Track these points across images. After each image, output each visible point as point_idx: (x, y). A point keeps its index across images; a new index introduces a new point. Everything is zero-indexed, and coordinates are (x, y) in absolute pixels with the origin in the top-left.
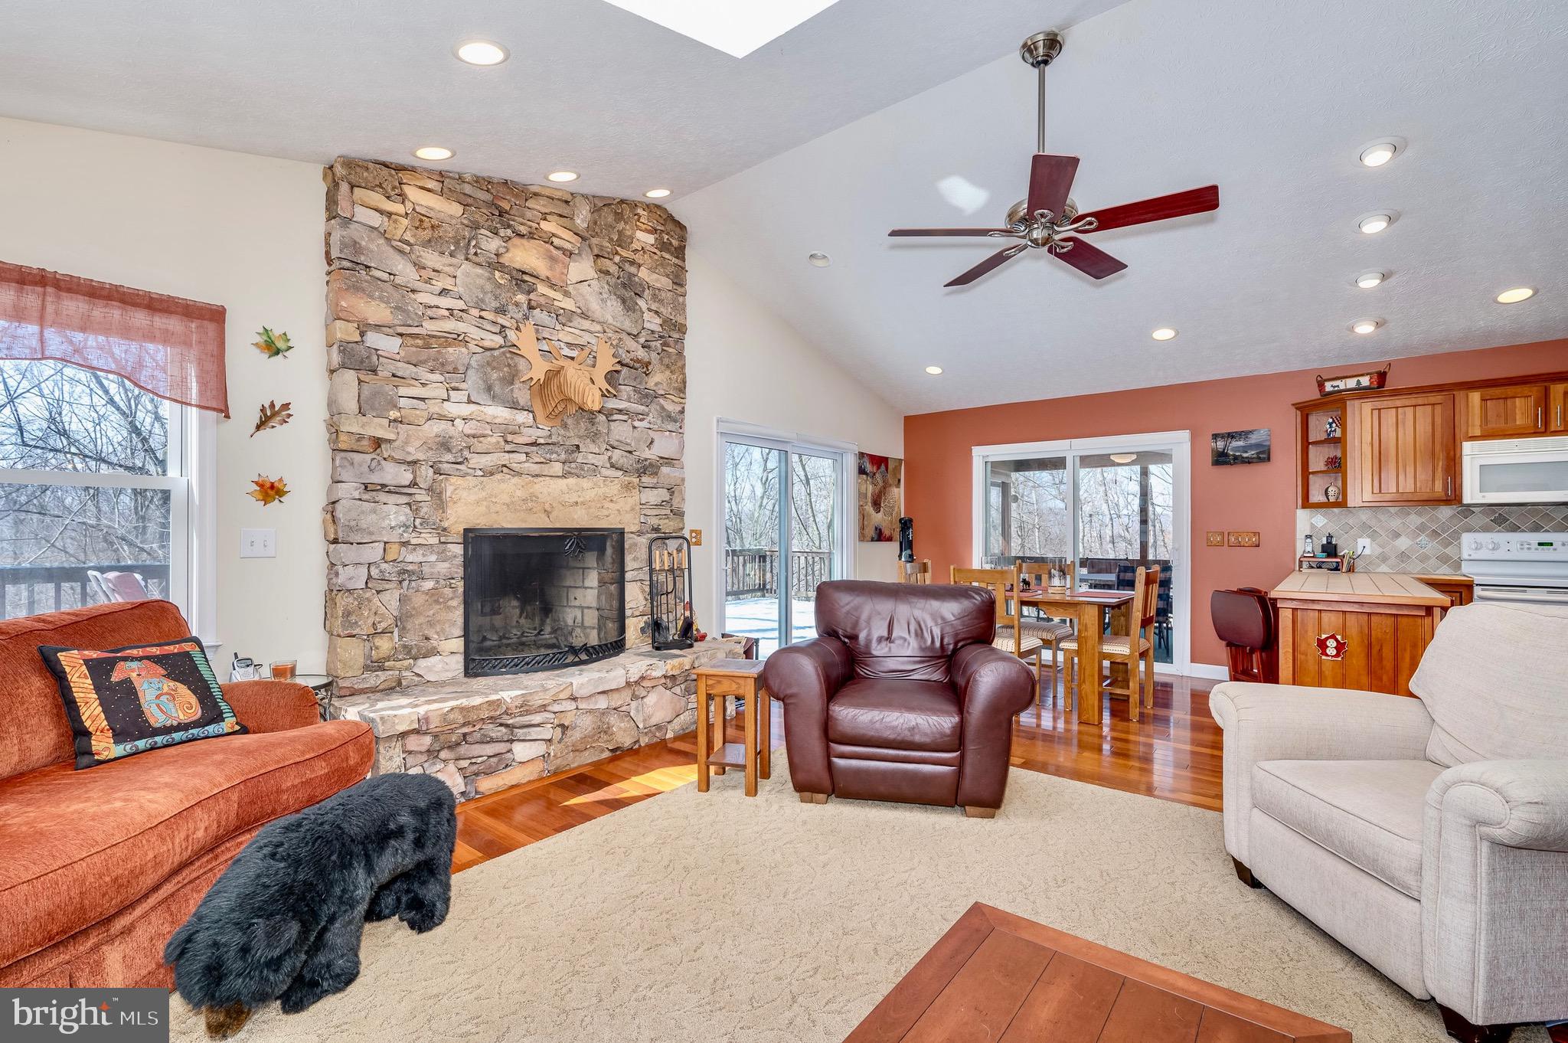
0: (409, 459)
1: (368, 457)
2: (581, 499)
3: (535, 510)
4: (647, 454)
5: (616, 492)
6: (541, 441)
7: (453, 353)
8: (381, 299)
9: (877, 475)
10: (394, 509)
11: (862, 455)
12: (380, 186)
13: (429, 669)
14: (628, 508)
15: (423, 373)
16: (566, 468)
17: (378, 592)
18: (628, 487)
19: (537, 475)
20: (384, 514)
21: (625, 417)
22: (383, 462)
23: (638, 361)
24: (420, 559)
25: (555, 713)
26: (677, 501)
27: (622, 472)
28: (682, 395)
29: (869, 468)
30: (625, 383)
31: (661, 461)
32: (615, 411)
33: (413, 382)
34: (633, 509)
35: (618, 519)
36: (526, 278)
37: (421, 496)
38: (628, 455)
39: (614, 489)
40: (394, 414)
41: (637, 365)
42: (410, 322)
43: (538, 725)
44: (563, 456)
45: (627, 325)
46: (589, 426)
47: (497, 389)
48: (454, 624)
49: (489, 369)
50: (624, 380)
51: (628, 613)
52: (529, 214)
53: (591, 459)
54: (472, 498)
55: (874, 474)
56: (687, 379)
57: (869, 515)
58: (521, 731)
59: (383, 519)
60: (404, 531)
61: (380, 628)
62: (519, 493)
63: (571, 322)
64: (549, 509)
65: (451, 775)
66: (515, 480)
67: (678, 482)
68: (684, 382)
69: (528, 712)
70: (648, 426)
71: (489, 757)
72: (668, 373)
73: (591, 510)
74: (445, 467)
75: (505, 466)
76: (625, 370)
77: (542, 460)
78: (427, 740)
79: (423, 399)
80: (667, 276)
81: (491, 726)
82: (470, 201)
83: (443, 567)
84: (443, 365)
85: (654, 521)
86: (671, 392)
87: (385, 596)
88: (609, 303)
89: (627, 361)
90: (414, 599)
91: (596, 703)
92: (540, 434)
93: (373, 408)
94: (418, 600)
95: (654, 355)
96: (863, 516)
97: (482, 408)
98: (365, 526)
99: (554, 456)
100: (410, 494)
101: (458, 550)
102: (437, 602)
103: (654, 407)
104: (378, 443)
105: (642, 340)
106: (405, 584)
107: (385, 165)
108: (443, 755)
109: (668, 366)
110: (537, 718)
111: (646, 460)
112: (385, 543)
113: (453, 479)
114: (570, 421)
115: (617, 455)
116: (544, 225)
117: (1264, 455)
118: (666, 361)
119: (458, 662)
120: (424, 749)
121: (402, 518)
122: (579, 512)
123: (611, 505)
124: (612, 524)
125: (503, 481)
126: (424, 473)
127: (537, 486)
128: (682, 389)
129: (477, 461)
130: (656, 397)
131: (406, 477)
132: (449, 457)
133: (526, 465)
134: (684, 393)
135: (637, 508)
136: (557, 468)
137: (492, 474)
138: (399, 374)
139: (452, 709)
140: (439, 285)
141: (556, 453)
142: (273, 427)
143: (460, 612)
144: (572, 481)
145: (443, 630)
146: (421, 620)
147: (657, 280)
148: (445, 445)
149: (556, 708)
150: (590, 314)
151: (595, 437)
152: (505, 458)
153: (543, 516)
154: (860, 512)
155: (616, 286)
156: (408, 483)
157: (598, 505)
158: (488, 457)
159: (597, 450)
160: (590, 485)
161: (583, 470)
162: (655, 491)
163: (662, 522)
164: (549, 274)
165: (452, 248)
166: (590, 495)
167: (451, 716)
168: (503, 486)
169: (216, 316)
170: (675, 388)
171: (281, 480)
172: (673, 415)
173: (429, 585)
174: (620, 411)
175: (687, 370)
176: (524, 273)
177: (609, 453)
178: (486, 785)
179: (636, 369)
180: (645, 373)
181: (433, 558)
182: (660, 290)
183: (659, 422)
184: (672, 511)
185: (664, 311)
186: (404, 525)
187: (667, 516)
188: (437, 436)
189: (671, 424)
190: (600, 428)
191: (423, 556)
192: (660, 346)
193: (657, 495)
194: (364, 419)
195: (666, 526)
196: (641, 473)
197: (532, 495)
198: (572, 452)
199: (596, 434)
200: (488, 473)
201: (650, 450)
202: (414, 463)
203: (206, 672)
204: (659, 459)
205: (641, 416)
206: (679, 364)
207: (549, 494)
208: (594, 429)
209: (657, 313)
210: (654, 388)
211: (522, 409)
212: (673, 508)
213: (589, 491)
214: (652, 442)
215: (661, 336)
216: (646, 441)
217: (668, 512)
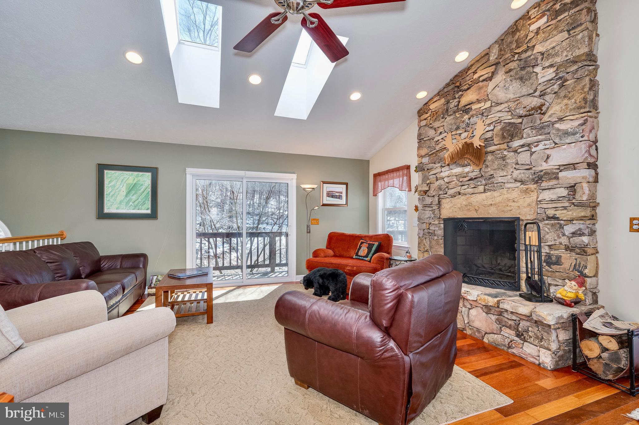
2: (494, 202)
3: (471, 209)
4: (545, 166)
5: (516, 196)
6: (475, 177)
8: (425, 147)
10: (428, 212)
12: (424, 112)
14: (526, 204)
15: (435, 165)
16: (487, 187)
17: (425, 238)
18: (526, 191)
19: (472, 194)
21: (526, 149)
22: (426, 198)
23: (532, 109)
26: (579, 195)
27: (520, 184)
30: (526, 127)
31: (562, 168)
32: (518, 147)
33: (433, 169)
34: (529, 205)
35: (518, 211)
36: (467, 107)
37: (435, 207)
38: (526, 171)
39: (515, 194)
40: (428, 182)
41: (531, 113)
42: (432, 150)
44: (484, 182)
45: (525, 91)
50: (524, 126)
52: (468, 78)
53: (500, 180)
54: (449, 206)
59: (425, 215)
60: (429, 219)
61: (426, 249)
62: (464, 203)
63: (490, 112)
64: (477, 209)
66: (463, 197)
67: (578, 181)
72: (566, 101)
73: (499, 208)
74: (441, 196)
75: (458, 192)
76: (525, 119)
77: (474, 186)
79: (435, 174)
80: (563, 31)
82: (447, 93)
83: (439, 232)
84: (441, 159)
85: (551, 213)
86: (567, 114)
87: (426, 240)
88: (511, 87)
89: (524, 113)
90: (432, 242)
92: (474, 174)
93: (424, 181)
95: (549, 98)
97: (452, 171)
99: (479, 183)
100: (432, 207)
101: (442, 226)
102: (438, 244)
104: (426, 192)
105: (537, 93)
106: (431, 237)
107: (426, 104)
109: (565, 97)
111: (541, 171)
112: (426, 223)
113: (444, 200)
114: (488, 164)
115: (516, 173)
116: (476, 76)
121: (429, 215)
123: (513, 204)
124: (513, 215)
125: (459, 198)
126: (436, 199)
127: (472, 199)
129: (450, 192)
130: (552, 125)
131: (430, 201)
132: (441, 192)
133: (468, 190)
135: (534, 204)
136: (481, 189)
137: (455, 196)
138: (429, 168)
140: (439, 132)
144: (489, 194)
146: (434, 250)
147: (551, 43)
148: (440, 189)
150: (499, 102)
152: (458, 189)
153: (475, 212)
155: (516, 74)
156: (429, 203)
157: (503, 205)
158: (453, 190)
159: (505, 174)
160: (499, 194)
161: (494, 186)
162: (552, 191)
163: (557, 213)
164: (477, 98)
165: (442, 116)
166: (498, 200)
169: (408, 167)
170: (571, 110)
172: (570, 130)
173: (436, 238)
174: (523, 146)
176: (467, 105)
177: (513, 174)
180: (540, 113)
181: (437, 229)
182: (554, 48)
183: (557, 141)
184: (573, 204)
185: (558, 60)
186: (429, 217)
187: (565, 208)
188: (438, 186)
189: (569, 138)
190: (508, 161)
191: (434, 228)
192: (556, 87)
193: (553, 194)
194: (422, 185)
195: (563, 215)
196: (538, 180)
197: (469, 203)
198: (490, 178)
199: (505, 165)
200: (453, 196)
201: (547, 163)
202: (433, 196)
203: (374, 249)
204: (558, 167)
205: (536, 143)
206: (579, 87)
207: (477, 202)
208: (505, 162)
209: (551, 66)
210: (549, 119)
211: (466, 166)
212: (574, 201)
213: (498, 198)
214: (548, 158)
215: (557, 79)
216: (542, 158)
217: (566, 205)
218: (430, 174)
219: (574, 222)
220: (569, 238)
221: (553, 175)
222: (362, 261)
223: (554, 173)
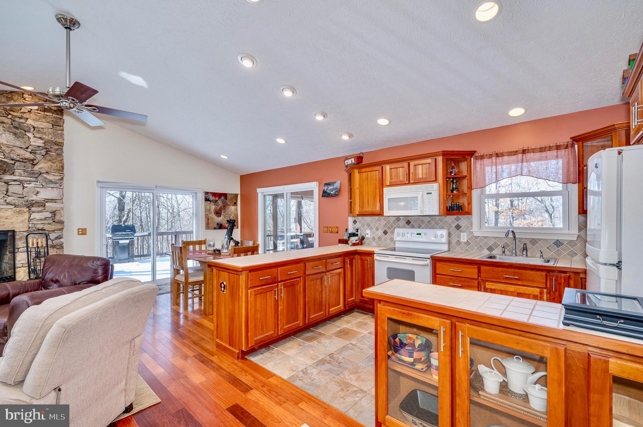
4: (35, 198)
5: (9, 215)
9: (219, 201)
11: (207, 193)
14: (19, 221)
18: (19, 212)
21: (17, 183)
23: (26, 159)
26: (58, 217)
27: (14, 206)
28: (61, 172)
29: (211, 198)
31: (47, 201)
32: (10, 181)
34: (22, 222)
35: (11, 226)
38: (20, 199)
39: (8, 213)
45: (18, 144)
50: (17, 167)
51: (18, 265)
55: (217, 201)
56: (65, 166)
57: (212, 219)
67: (59, 209)
68: (63, 168)
70: (35, 186)
72: (50, 163)
76: (18, 163)
80: (48, 122)
85: (40, 226)
86: (52, 171)
89: (17, 159)
95: (39, 157)
96: (208, 219)
103: (39, 178)
105: (29, 150)
109: (50, 160)
115: (11, 199)
117: (338, 193)
118: (49, 158)
123: (6, 220)
128: (61, 170)
130: (41, 174)
134: (63, 171)
135: (26, 221)
147: (40, 125)
154: (206, 217)
155: (9, 128)
162: (41, 214)
163: (45, 227)
170: (54, 170)
172: (53, 180)
174: (15, 181)
175: (65, 161)
177: (6, 198)
179: (25, 162)
180: (32, 164)
182: (42, 128)
183: (44, 184)
184: (54, 221)
185: (46, 137)
187: (50, 224)
189: (53, 185)
192: (43, 152)
193: (42, 215)
195: (49, 228)
196: (30, 206)
201: (37, 196)
204: (44, 200)
205: (29, 182)
206: (59, 159)
209: (40, 138)
210: (39, 170)
212: (55, 220)
214: (37, 193)
215: (44, 148)
216: (33, 193)
217: (51, 222)
219: (55, 232)
220: (52, 241)
221: (42, 204)
223: (42, 203)
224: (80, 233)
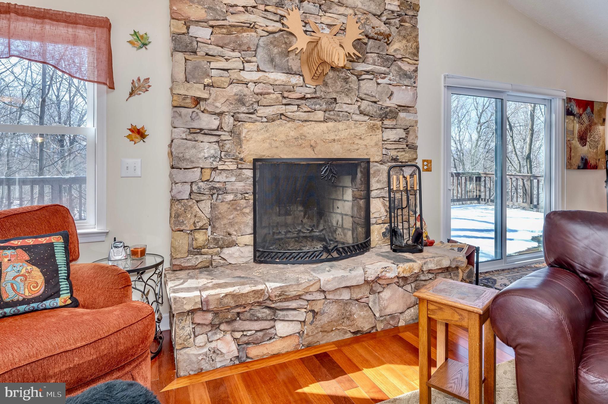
0: (218, 111)
1: (190, 111)
2: (338, 137)
3: (304, 145)
4: (388, 103)
5: (363, 132)
6: (308, 96)
7: (248, 37)
9: (584, 116)
10: (207, 145)
11: (569, 100)
13: (231, 256)
14: (373, 143)
15: (227, 53)
16: (327, 115)
17: (197, 202)
18: (373, 128)
19: (306, 121)
20: (201, 149)
21: (371, 77)
22: (201, 114)
23: (381, 34)
24: (224, 179)
25: (308, 301)
26: (411, 138)
27: (368, 118)
28: (415, 58)
29: (576, 110)
30: (372, 51)
31: (399, 108)
32: (363, 73)
34: (376, 144)
35: (365, 151)
37: (225, 136)
38: (373, 104)
39: (362, 129)
40: (207, 81)
41: (380, 38)
42: (218, 17)
43: (294, 309)
44: (324, 107)
45: (373, 8)
46: (344, 84)
47: (277, 60)
48: (247, 225)
49: (272, 47)
50: (370, 49)
51: (373, 221)
53: (345, 108)
54: (260, 137)
55: (581, 115)
56: (420, 46)
57: (576, 148)
58: (281, 313)
59: (200, 152)
60: (213, 161)
61: (199, 225)
62: (292, 134)
64: (314, 145)
65: (228, 343)
66: (290, 124)
67: (412, 124)
68: (417, 48)
69: (287, 299)
70: (389, 82)
71: (257, 331)
72: (404, 42)
73: (345, 145)
74: (242, 116)
75: (282, 114)
76: (371, 42)
77: (309, 110)
78: (210, 316)
79: (226, 70)
81: (258, 308)
83: (239, 186)
84: (241, 45)
85: (393, 153)
86: (407, 56)
87: (202, 205)
89: (373, 34)
90: (220, 207)
91: (341, 295)
92: (307, 91)
93: (194, 78)
94: (223, 208)
95: (394, 29)
96: (570, 149)
97: (265, 74)
98: (188, 157)
99: (317, 107)
100: (219, 136)
101: (249, 173)
102: (235, 209)
103: (393, 68)
104: (198, 101)
105: (384, 18)
106: (215, 196)
108: (223, 327)
109: (404, 37)
110: (293, 304)
111: (387, 107)
112: (202, 168)
113: (247, 125)
114: (329, 81)
115: (364, 105)
118: (403, 33)
119: (249, 252)
120: (207, 322)
121: (212, 152)
122: (336, 147)
123: (360, 142)
124: (360, 155)
125: (281, 125)
126: (227, 121)
127: (305, 129)
128: (415, 54)
129: (263, 111)
130: (395, 61)
131: (214, 123)
132: (244, 109)
133: (298, 113)
134: (417, 56)
135: (380, 143)
136: (320, 115)
137: (273, 121)
138: (211, 53)
139: (226, 295)
141: (319, 104)
142: (140, 94)
143: (251, 216)
144: (330, 124)
145: (240, 229)
146: (225, 221)
149: (308, 297)
151: (348, 92)
152: (282, 109)
153: (310, 150)
154: (567, 146)
156: (215, 127)
157: (350, 142)
158: (271, 108)
159: (349, 101)
160: (344, 127)
161: (339, 116)
162: (394, 131)
163: (399, 154)
166: (344, 134)
167: (226, 300)
168: (281, 129)
170: (410, 53)
171: (143, 128)
172: (408, 73)
173: (230, 197)
174: (367, 72)
175: (420, 39)
177: (359, 104)
178: (254, 352)
179: (380, 40)
180: (386, 42)
181: (233, 179)
184: (408, 146)
186: (214, 156)
187: (404, 149)
188: (236, 95)
189: (407, 80)
190: (352, 85)
191: (227, 177)
192: (398, 22)
193: (396, 134)
194: (188, 85)
195: (403, 157)
196: (384, 117)
197: (302, 135)
198: (331, 103)
199: (349, 90)
200: (271, 120)
201: (390, 100)
202: (221, 114)
203: (60, 258)
204: (396, 107)
205: (383, 75)
206: (414, 34)
207: (314, 134)
208: (348, 86)
210: (394, 54)
211: (295, 74)
212: (408, 143)
213: (343, 132)
214: (392, 94)
215: (399, 15)
216: (387, 94)
217: (405, 146)
218: (213, 65)
221: (395, 115)
222: (41, 315)
223: (395, 113)
224: (425, 167)
